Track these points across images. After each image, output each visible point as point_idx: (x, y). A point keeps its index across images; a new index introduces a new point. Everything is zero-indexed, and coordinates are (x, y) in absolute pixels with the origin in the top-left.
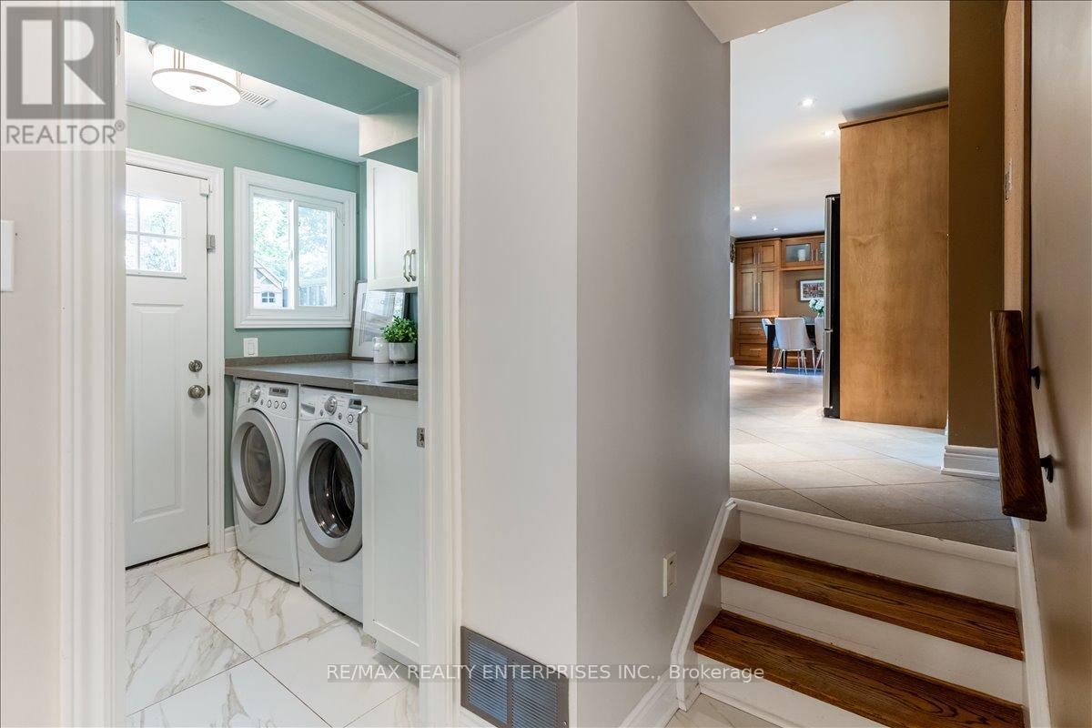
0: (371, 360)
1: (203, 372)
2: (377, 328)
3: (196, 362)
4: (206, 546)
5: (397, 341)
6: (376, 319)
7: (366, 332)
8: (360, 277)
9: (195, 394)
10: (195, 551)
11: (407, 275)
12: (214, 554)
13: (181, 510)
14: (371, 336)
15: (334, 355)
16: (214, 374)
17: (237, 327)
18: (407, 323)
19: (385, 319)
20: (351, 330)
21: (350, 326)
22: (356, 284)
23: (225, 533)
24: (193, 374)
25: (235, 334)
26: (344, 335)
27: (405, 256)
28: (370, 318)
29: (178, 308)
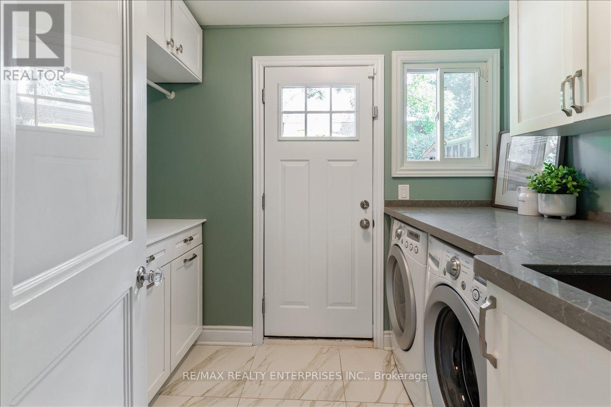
0: (515, 209)
1: (370, 209)
2: (522, 177)
3: (365, 201)
4: (371, 339)
5: (549, 192)
6: (521, 168)
7: (510, 181)
8: (504, 128)
9: (365, 225)
10: (364, 341)
11: (568, 108)
12: (377, 348)
13: (355, 308)
14: (515, 185)
15: (477, 201)
16: (377, 211)
17: (394, 175)
18: (563, 170)
19: (532, 168)
20: (494, 179)
21: (493, 175)
22: (500, 135)
23: (384, 334)
24: (363, 211)
25: (392, 181)
26: (487, 184)
27: (563, 84)
28: (514, 167)
29: (353, 162)
